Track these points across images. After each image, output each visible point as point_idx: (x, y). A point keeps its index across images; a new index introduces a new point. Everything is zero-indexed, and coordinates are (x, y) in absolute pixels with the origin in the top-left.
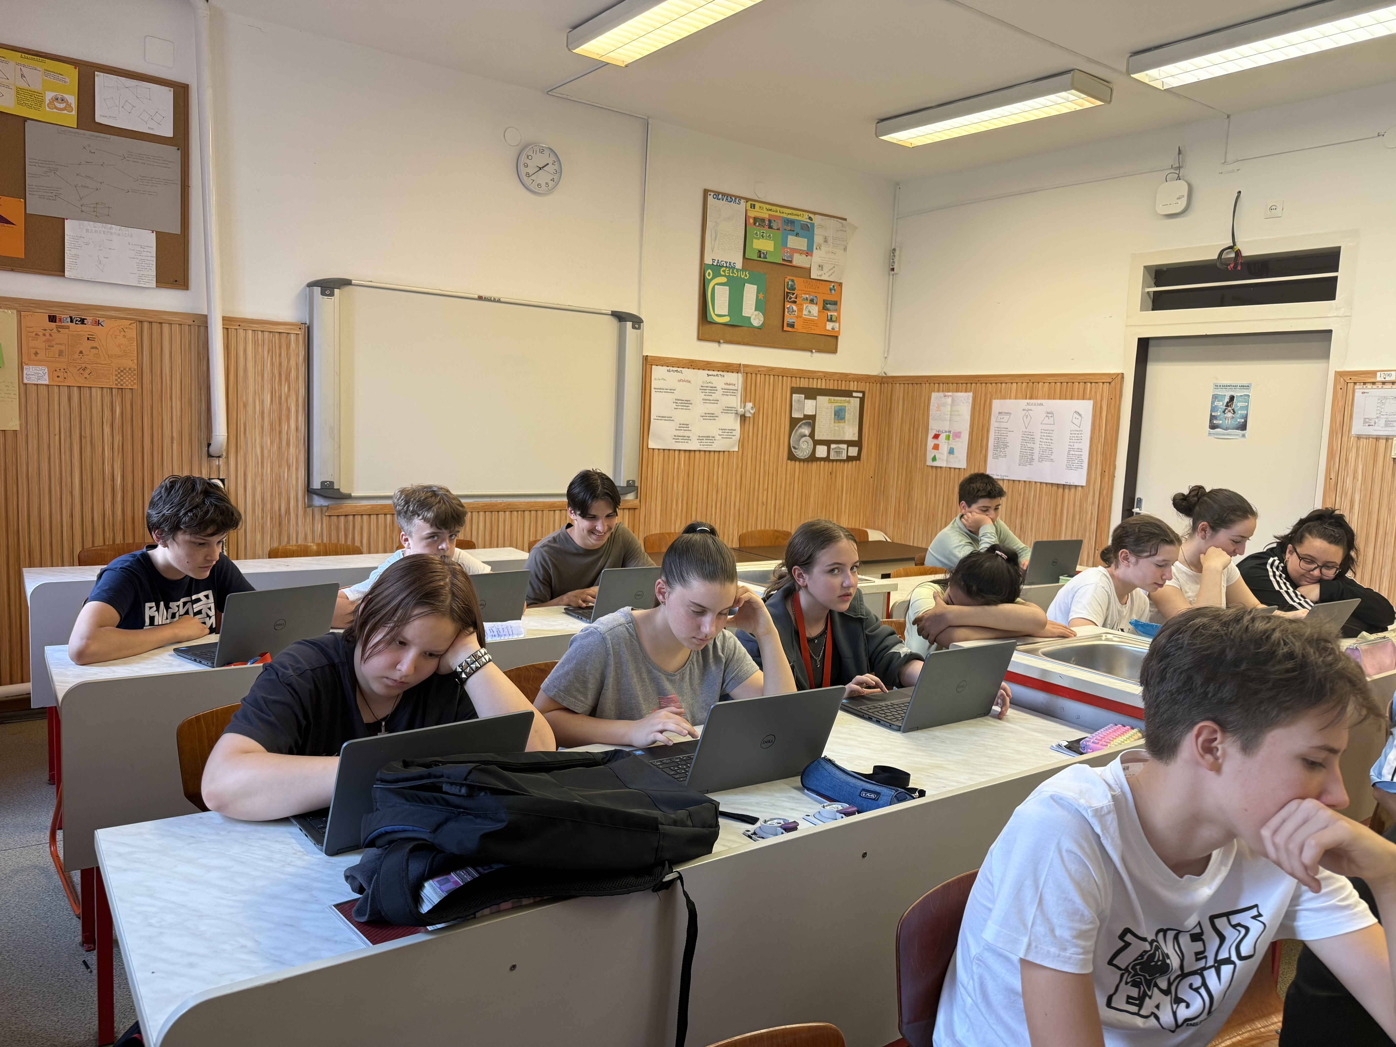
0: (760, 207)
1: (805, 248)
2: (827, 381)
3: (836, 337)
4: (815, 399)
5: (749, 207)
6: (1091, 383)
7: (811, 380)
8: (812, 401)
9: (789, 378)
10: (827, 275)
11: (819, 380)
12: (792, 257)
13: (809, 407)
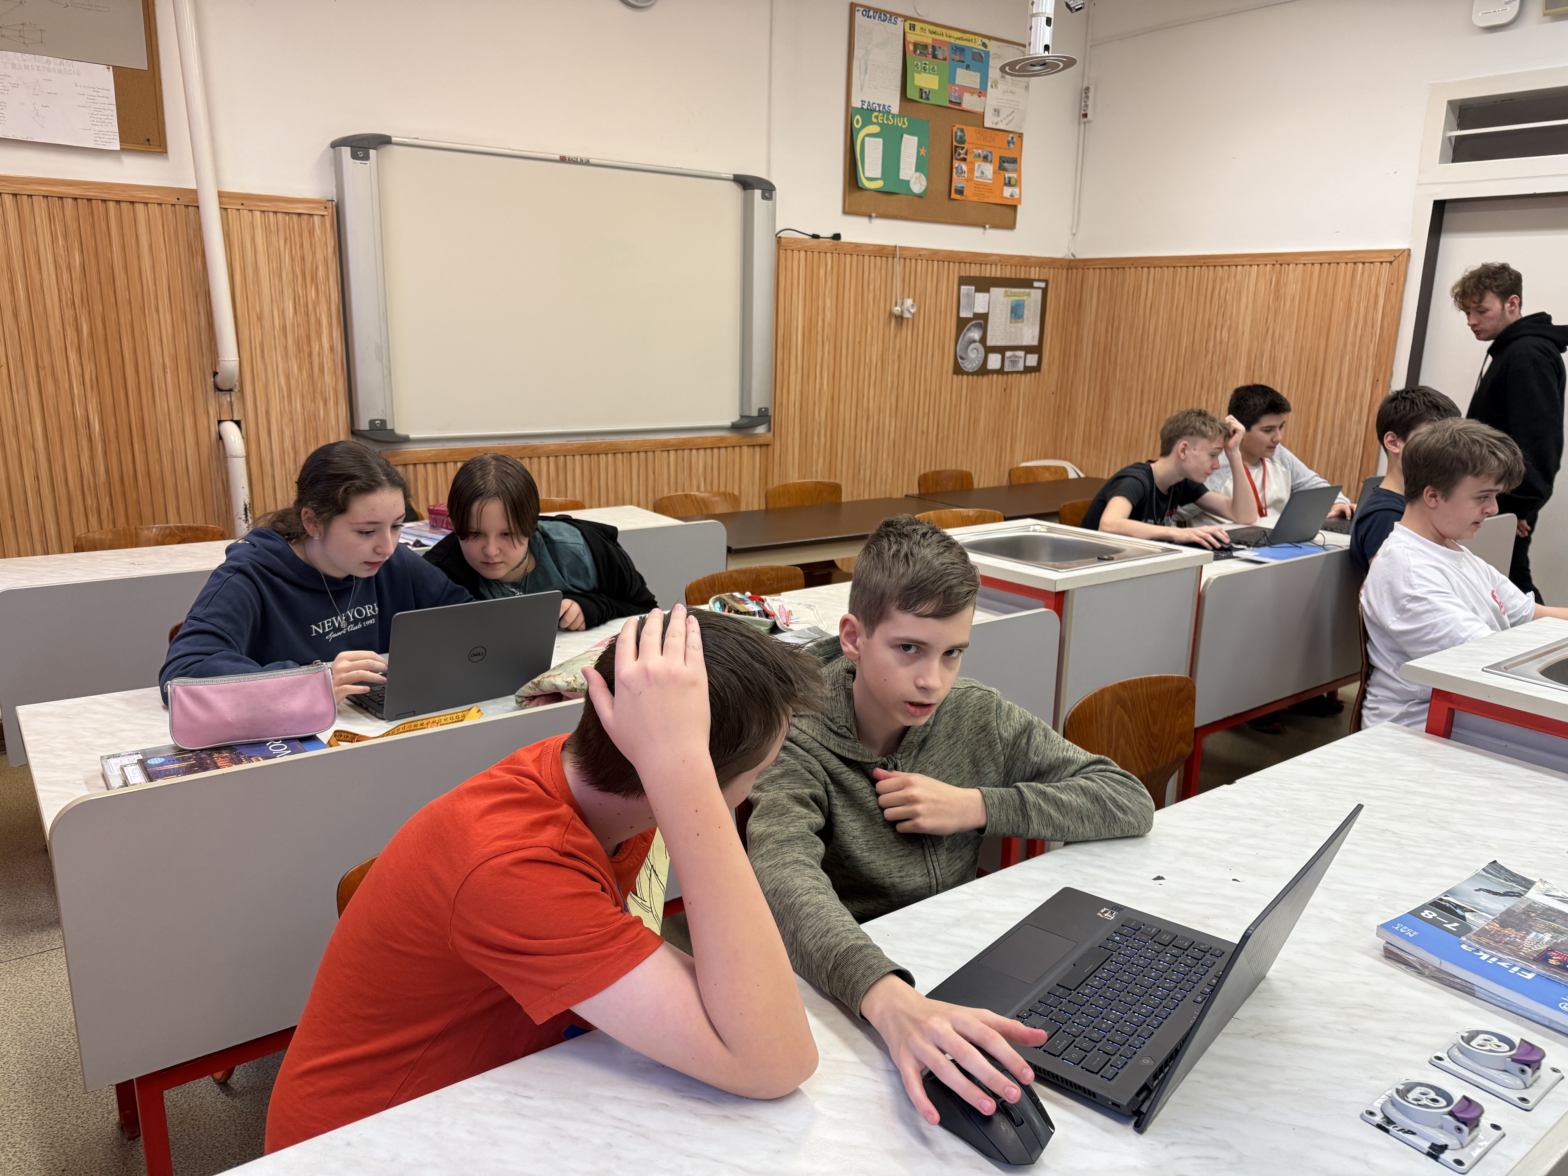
0: (922, 29)
1: (978, 87)
2: (1004, 266)
3: (1014, 207)
4: (988, 291)
5: (907, 29)
6: (1364, 263)
7: (983, 266)
8: (984, 294)
9: (957, 264)
10: (1005, 122)
11: (994, 266)
12: (961, 97)
13: (981, 302)
